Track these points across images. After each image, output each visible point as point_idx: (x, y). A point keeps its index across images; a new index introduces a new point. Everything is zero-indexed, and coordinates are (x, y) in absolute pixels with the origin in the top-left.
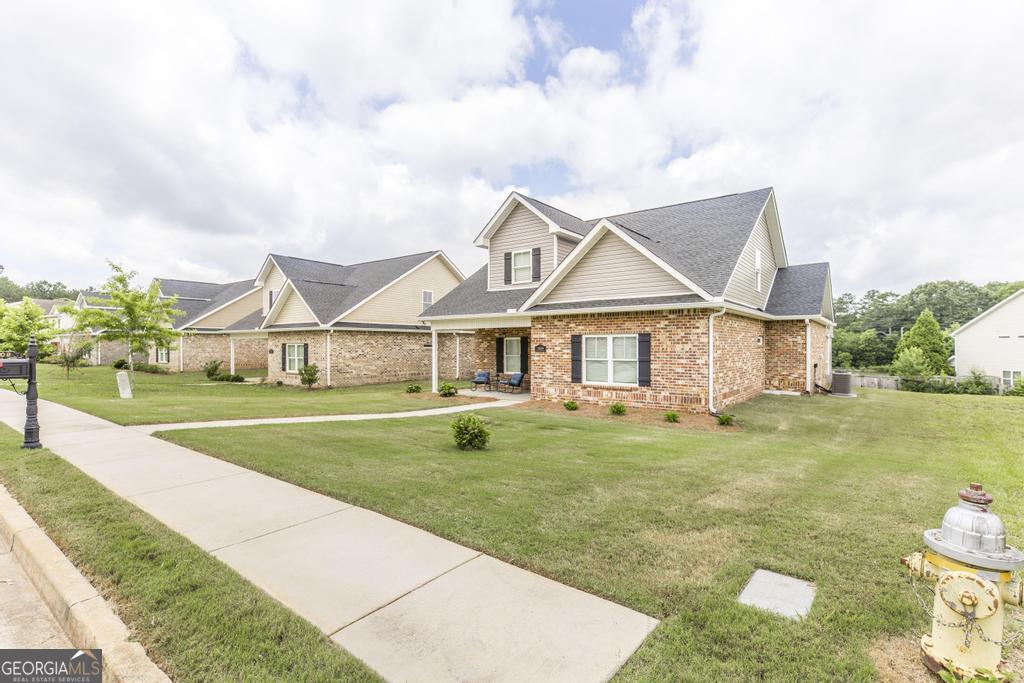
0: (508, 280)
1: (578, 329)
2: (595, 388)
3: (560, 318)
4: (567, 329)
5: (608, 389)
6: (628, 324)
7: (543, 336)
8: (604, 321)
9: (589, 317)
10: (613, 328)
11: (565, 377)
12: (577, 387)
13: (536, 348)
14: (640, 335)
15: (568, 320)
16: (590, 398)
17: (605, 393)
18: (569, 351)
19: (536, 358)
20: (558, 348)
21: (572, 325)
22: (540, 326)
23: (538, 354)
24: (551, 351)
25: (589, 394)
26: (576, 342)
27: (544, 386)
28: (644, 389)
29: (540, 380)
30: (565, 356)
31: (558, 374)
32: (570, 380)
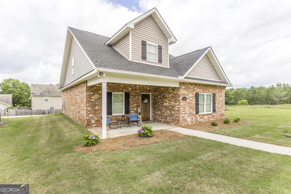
0: (144, 58)
1: (198, 90)
2: (203, 115)
3: (192, 84)
4: (194, 90)
5: (206, 115)
6: (211, 90)
7: (185, 92)
8: (205, 87)
9: (201, 85)
10: (207, 90)
11: (193, 112)
12: (197, 116)
13: (182, 98)
14: (213, 94)
15: (194, 86)
16: (201, 120)
17: (205, 117)
18: (194, 100)
19: (182, 104)
20: (191, 99)
21: (196, 88)
22: (184, 87)
23: (183, 101)
24: (188, 100)
25: (201, 118)
26: (197, 96)
27: (186, 117)
28: (214, 113)
29: (184, 115)
30: (193, 102)
31: (191, 111)
32: (195, 113)
